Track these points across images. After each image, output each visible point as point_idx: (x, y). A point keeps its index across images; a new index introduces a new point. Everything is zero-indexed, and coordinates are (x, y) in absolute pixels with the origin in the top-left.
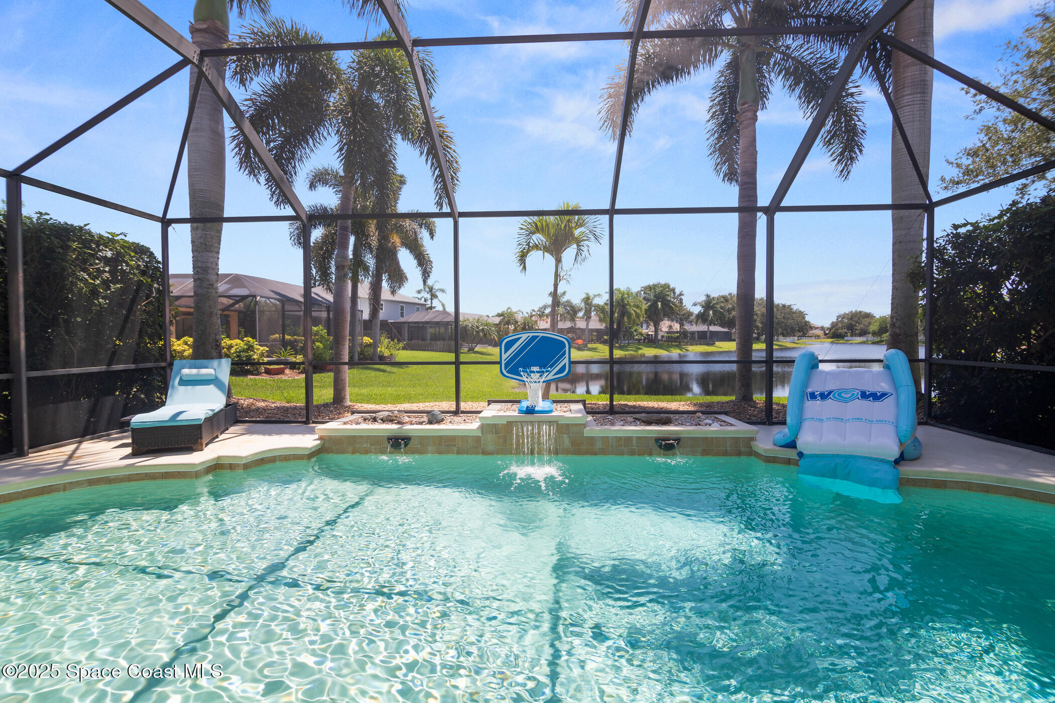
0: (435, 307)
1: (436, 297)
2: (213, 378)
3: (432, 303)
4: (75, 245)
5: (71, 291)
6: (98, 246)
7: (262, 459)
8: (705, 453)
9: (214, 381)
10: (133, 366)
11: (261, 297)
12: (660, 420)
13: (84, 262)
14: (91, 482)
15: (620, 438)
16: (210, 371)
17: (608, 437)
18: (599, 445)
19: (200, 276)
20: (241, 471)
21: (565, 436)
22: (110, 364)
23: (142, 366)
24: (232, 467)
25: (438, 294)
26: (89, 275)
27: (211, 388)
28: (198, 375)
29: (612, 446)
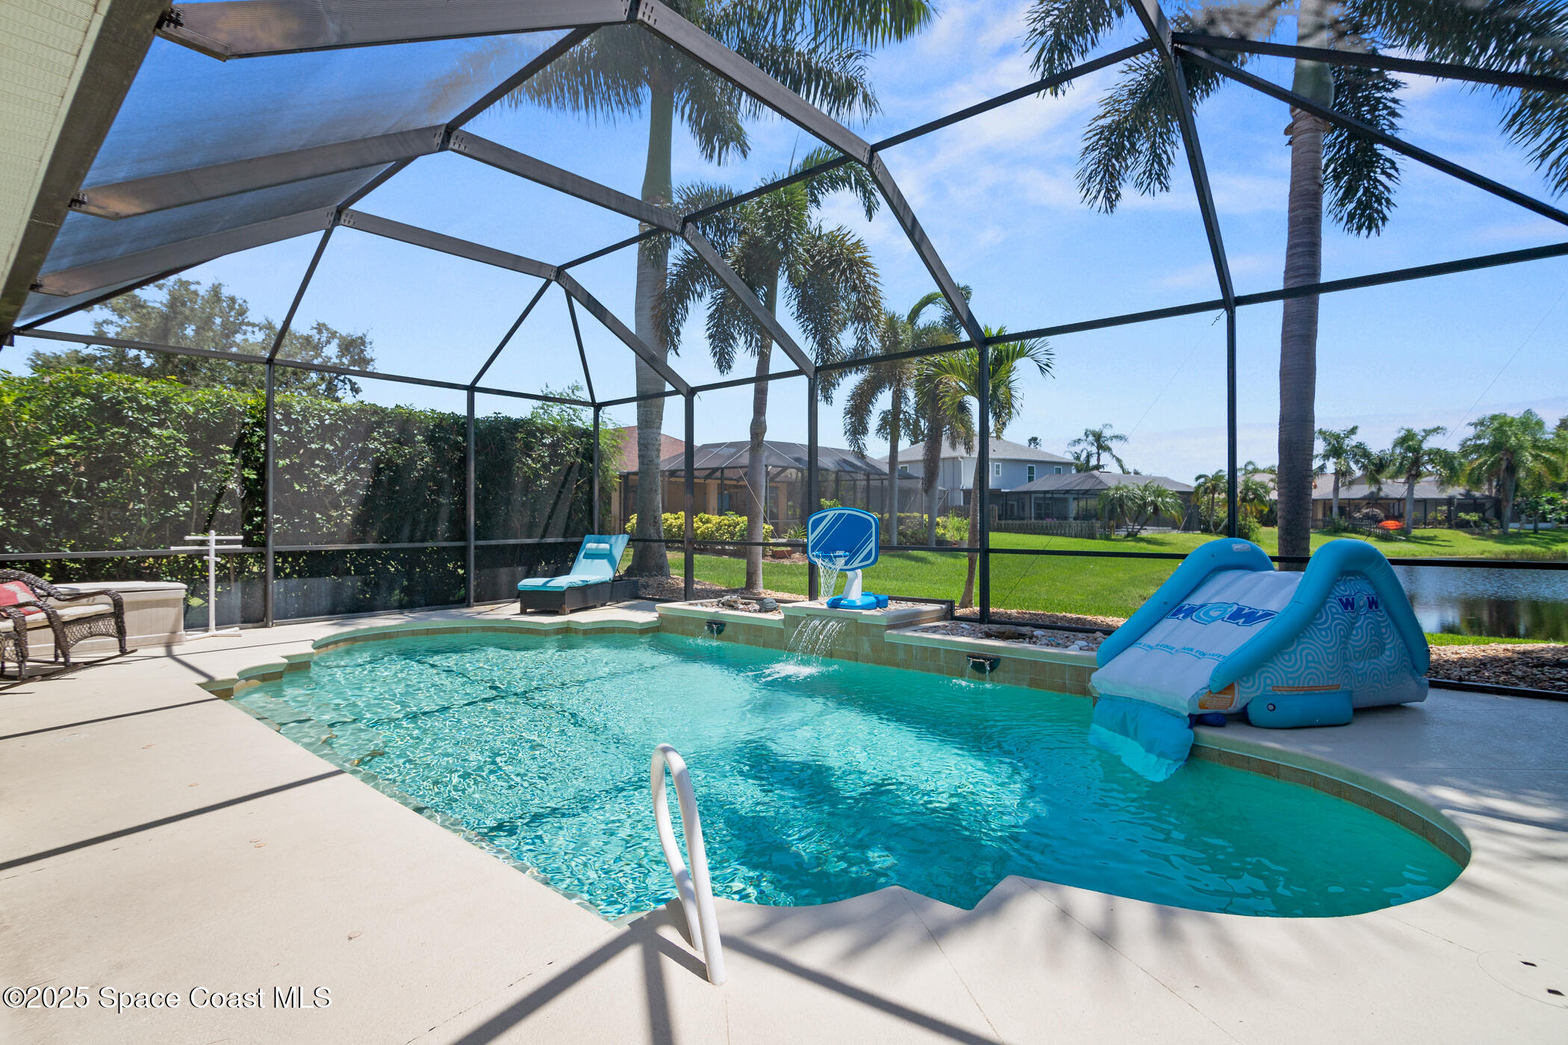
0: (1103, 466)
1: (1108, 449)
2: (608, 552)
3: (1099, 460)
4: (519, 436)
5: (517, 475)
6: (542, 434)
7: (603, 629)
8: (1033, 683)
9: (608, 556)
10: (560, 540)
11: (773, 466)
12: (1004, 633)
13: (528, 448)
14: (484, 629)
15: (926, 648)
16: (605, 546)
17: (911, 646)
18: (901, 655)
19: (643, 453)
20: (580, 636)
21: (864, 638)
22: (543, 537)
23: (569, 540)
24: (576, 631)
25: (1113, 444)
26: (533, 460)
27: (605, 562)
28: (597, 549)
29: (916, 658)
